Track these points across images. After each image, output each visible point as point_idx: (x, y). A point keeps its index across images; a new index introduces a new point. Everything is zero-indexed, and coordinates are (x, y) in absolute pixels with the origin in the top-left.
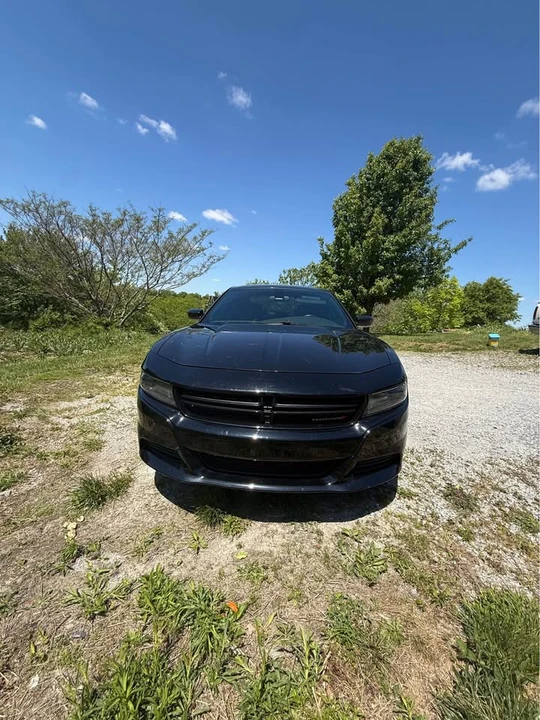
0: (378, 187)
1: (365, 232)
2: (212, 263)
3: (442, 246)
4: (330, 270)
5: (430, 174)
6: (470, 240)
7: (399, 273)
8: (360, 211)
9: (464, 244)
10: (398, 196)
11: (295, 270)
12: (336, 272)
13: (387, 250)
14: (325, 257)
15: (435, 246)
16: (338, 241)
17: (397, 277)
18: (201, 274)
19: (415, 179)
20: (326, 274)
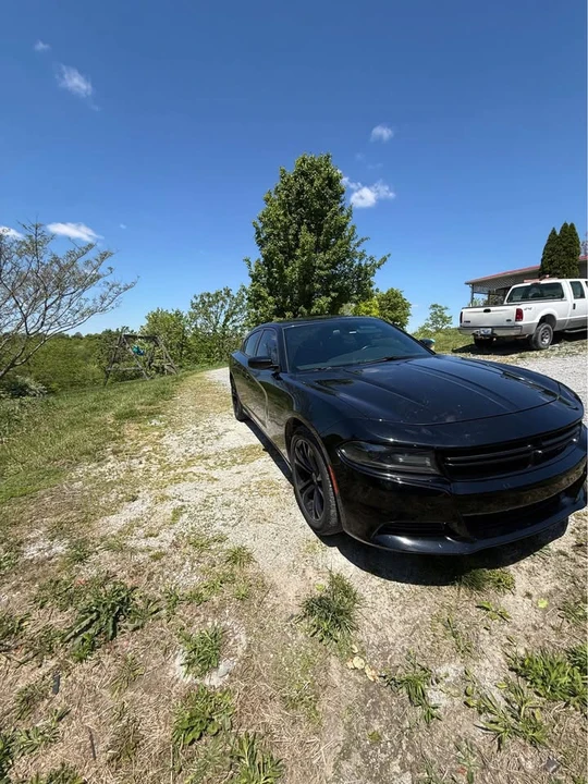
0: (300, 204)
1: (294, 250)
2: (118, 293)
3: (369, 262)
4: (264, 292)
5: (343, 192)
6: (389, 255)
7: (334, 291)
8: (286, 229)
9: (385, 260)
10: (320, 214)
11: (208, 295)
12: (270, 295)
13: (321, 268)
14: (255, 278)
15: (363, 263)
16: (268, 260)
17: (333, 294)
18: (104, 310)
19: (331, 197)
20: (260, 297)
